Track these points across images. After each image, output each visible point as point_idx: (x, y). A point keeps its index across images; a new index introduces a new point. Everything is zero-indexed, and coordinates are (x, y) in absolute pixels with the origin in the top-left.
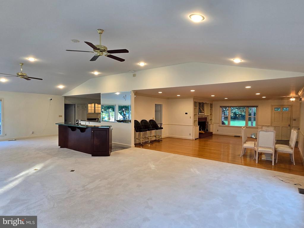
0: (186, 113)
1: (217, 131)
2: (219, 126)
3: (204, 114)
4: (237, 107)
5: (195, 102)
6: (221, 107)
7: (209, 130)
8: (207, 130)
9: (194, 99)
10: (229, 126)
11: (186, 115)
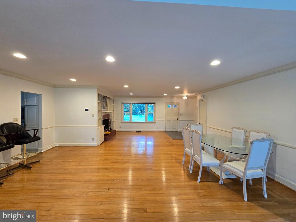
0: (87, 110)
1: (119, 127)
2: (121, 122)
3: (107, 110)
4: (138, 103)
5: (99, 94)
6: (122, 103)
7: (112, 128)
8: (111, 129)
9: (98, 89)
10: (130, 122)
11: (87, 112)
